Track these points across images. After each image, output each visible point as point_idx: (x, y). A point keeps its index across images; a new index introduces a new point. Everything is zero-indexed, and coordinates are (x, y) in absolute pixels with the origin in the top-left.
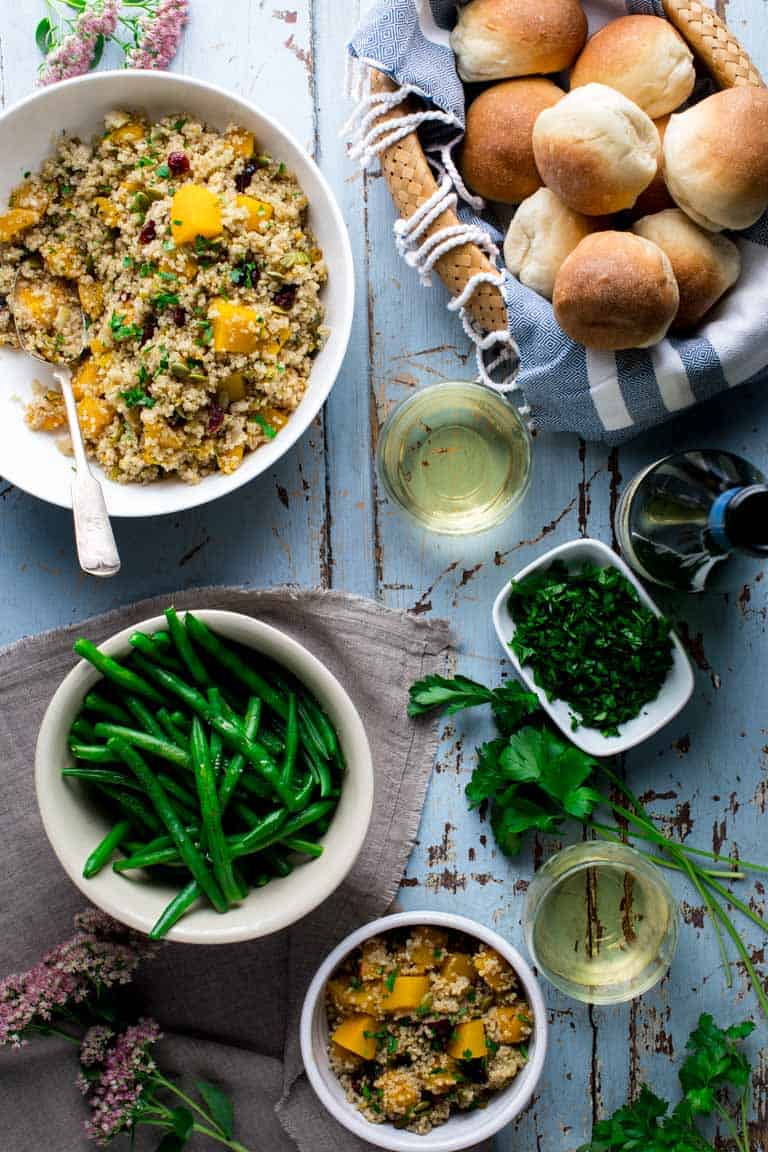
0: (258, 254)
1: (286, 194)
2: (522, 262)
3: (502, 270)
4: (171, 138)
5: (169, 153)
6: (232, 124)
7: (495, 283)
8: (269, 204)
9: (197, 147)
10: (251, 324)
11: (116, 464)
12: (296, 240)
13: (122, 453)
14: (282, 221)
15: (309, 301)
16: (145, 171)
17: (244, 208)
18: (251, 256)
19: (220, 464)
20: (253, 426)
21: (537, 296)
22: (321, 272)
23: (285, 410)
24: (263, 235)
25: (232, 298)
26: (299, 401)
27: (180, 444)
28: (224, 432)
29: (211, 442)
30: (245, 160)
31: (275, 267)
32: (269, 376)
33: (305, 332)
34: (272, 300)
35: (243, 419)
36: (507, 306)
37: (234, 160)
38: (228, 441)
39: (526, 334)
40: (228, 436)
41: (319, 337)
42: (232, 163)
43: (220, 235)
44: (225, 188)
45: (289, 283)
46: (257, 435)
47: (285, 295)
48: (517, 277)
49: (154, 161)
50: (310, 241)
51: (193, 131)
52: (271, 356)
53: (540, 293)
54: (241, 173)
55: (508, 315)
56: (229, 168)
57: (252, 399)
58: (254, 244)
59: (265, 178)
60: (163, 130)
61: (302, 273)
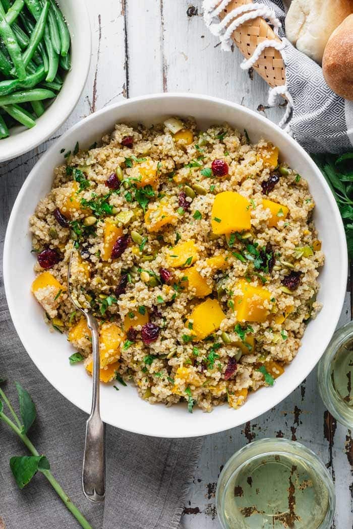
0: (275, 246)
1: (299, 198)
2: (298, 34)
3: (282, 39)
4: (214, 146)
5: (213, 158)
6: (262, 141)
7: (277, 48)
8: (286, 206)
9: (234, 155)
10: (266, 302)
11: (149, 389)
12: (304, 235)
13: (154, 381)
14: (295, 221)
15: (310, 284)
16: (193, 171)
17: (268, 210)
18: (270, 248)
19: (229, 400)
20: (257, 374)
21: (310, 59)
22: (320, 260)
23: (282, 363)
24: (280, 231)
25: (253, 280)
26: (294, 357)
27: (201, 384)
28: (235, 377)
29: (225, 384)
30: (270, 170)
31: (287, 258)
32: (275, 342)
33: (304, 306)
34: (282, 282)
35: (250, 369)
36: (286, 66)
37: (263, 170)
38: (237, 384)
39: (299, 88)
40: (238, 381)
41: (313, 309)
42: (261, 171)
43: (248, 231)
44: (254, 192)
45: (297, 271)
46: (259, 380)
47: (293, 279)
48: (294, 44)
49: (200, 163)
50: (314, 236)
51: (232, 143)
52: (278, 326)
53: (311, 57)
54: (267, 180)
55: (286, 73)
56: (258, 175)
57: (259, 355)
58: (272, 239)
59: (285, 184)
60: (208, 139)
61: (308, 264)
